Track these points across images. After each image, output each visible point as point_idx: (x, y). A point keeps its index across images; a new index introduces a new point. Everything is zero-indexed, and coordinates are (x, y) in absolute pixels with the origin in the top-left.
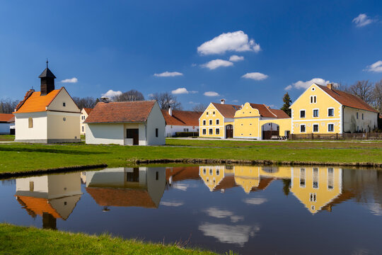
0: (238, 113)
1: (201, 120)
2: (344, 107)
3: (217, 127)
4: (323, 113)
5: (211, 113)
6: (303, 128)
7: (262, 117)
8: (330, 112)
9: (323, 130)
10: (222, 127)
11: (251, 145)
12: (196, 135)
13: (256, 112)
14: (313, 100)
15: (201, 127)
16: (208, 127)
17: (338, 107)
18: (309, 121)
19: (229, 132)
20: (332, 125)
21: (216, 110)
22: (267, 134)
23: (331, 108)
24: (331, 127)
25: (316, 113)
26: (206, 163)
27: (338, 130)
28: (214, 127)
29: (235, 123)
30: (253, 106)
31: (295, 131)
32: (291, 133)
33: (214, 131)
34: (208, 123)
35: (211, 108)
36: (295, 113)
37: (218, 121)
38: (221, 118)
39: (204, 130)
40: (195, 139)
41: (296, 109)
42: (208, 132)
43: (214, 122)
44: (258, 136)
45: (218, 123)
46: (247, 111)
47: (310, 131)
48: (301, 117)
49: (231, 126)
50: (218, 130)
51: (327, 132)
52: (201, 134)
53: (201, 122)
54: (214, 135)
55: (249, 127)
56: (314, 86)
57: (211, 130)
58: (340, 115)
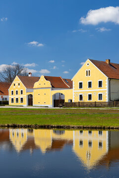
0: (36, 85)
1: (10, 90)
2: (110, 79)
3: (22, 96)
4: (95, 84)
5: (17, 84)
6: (81, 97)
7: (53, 87)
8: (100, 84)
9: (95, 99)
10: (25, 96)
11: (46, 110)
12: (7, 103)
13: (48, 84)
14: (88, 73)
15: (10, 97)
16: (15, 96)
17: (105, 80)
18: (85, 91)
19: (30, 102)
20: (101, 94)
21: (20, 82)
22: (58, 102)
23: (100, 80)
24: (100, 96)
25: (90, 84)
26: (14, 127)
27: (105, 99)
28: (19, 96)
29: (35, 93)
30: (47, 78)
31: (76, 100)
32: (73, 101)
33: (19, 100)
34: (15, 93)
35: (17, 80)
36: (76, 84)
37: (22, 91)
38: (24, 88)
39: (12, 99)
40: (6, 107)
41: (76, 80)
42: (15, 100)
43: (19, 92)
44: (50, 104)
45: (22, 93)
46: (43, 82)
47: (86, 99)
48: (80, 88)
49: (31, 95)
50: (22, 99)
51: (98, 100)
52: (10, 103)
53: (10, 93)
54: (20, 103)
55: (44, 96)
56: (88, 61)
57: (17, 99)
58: (107, 86)
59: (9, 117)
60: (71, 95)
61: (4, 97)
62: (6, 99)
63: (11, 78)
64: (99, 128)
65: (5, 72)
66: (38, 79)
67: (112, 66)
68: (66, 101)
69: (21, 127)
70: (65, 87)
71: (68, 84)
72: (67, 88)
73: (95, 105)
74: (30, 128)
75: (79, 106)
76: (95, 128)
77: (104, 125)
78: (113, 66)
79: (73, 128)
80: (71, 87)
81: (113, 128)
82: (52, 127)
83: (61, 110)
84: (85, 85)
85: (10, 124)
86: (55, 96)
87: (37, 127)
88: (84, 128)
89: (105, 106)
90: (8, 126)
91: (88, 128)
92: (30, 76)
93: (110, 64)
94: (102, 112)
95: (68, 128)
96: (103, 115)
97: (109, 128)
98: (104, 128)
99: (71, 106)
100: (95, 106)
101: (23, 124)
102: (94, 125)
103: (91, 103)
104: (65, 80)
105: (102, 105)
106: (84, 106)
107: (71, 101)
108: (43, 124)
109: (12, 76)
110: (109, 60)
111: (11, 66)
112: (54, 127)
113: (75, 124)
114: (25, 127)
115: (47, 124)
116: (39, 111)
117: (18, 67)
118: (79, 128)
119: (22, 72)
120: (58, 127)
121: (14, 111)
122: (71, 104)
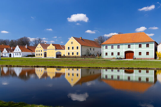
0: (48, 48)
1: (36, 50)
2: (82, 46)
3: (41, 53)
5: (39, 47)
6: (69, 53)
7: (56, 49)
8: (77, 48)
9: (75, 54)
10: (43, 53)
11: (53, 59)
12: (34, 56)
13: (54, 47)
14: (72, 43)
15: (36, 53)
16: (38, 53)
18: (71, 51)
19: (45, 55)
21: (41, 46)
22: (58, 55)
23: (77, 46)
24: (77, 53)
25: (73, 48)
26: (38, 67)
27: (80, 54)
28: (40, 53)
29: (47, 52)
30: (53, 45)
31: (67, 55)
32: (65, 55)
33: (40, 55)
34: (38, 51)
35: (39, 45)
36: (66, 48)
37: (41, 50)
38: (43, 49)
39: (37, 54)
40: (34, 58)
42: (38, 55)
43: (40, 51)
44: (54, 57)
45: (41, 51)
46: (51, 47)
47: (71, 55)
48: (68, 49)
49: (46, 52)
50: (41, 54)
51: (76, 55)
52: (36, 56)
53: (36, 51)
54: (40, 56)
55: (52, 53)
56: (72, 38)
57: (39, 54)
59: (35, 62)
60: (64, 53)
61: (33, 53)
62: (34, 54)
63: (36, 45)
65: (33, 41)
66: (49, 45)
68: (62, 55)
69: (41, 67)
70: (61, 49)
73: (75, 57)
74: (45, 67)
75: (68, 58)
76: (75, 68)
77: (79, 66)
78: (83, 40)
79: (65, 67)
80: (64, 49)
81: (83, 68)
82: (55, 67)
83: (60, 59)
84: (71, 48)
85: (36, 66)
86: (57, 53)
87: (48, 67)
88: (70, 67)
89: (79, 58)
90: (35, 67)
92: (45, 43)
94: (78, 61)
95: (63, 67)
96: (79, 62)
97: (81, 67)
98: (79, 68)
99: (64, 58)
100: (75, 58)
101: (42, 66)
102: (75, 66)
103: (73, 56)
104: (62, 46)
105: (78, 57)
106: (70, 58)
107: (64, 55)
108: (51, 66)
109: (37, 44)
110: (81, 38)
111: (36, 39)
112: (56, 67)
113: (66, 66)
114: (43, 67)
115: (53, 66)
116: (50, 60)
117: (40, 40)
118: (68, 67)
119: (42, 42)
120: (58, 67)
121: (38, 60)
122: (64, 56)
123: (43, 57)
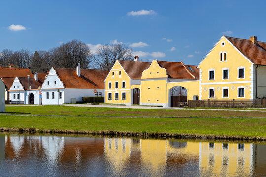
0: (145, 74)
1: (107, 81)
2: (256, 66)
3: (124, 90)
4: (234, 73)
5: (117, 73)
6: (212, 92)
7: (170, 77)
8: (241, 73)
9: (233, 95)
10: (128, 91)
11: (159, 112)
12: (101, 100)
13: (163, 72)
14: (223, 57)
15: (107, 91)
16: (114, 91)
17: (249, 66)
18: (219, 84)
19: (136, 99)
20: (243, 89)
21: (122, 69)
22: (177, 99)
23: (241, 68)
24: (241, 91)
25: (226, 74)
26: (112, 135)
27: (249, 95)
28: (120, 90)
29: (143, 86)
30: (161, 64)
31: (204, 96)
32: (200, 99)
33: (120, 96)
34: (113, 85)
35: (117, 67)
36: (204, 73)
37: (124, 83)
38: (127, 79)
39: (110, 95)
40: (101, 106)
41: (204, 68)
42: (113, 96)
43: (120, 85)
44: (165, 103)
45: (124, 86)
46: (155, 71)
47: (219, 96)
48: (210, 78)
49: (138, 89)
50: (124, 95)
51: (237, 98)
52: (107, 100)
53: (107, 85)
54: (120, 101)
55: (156, 91)
56: (223, 39)
57: (117, 95)
58: (251, 77)
59: (105, 120)
60: (196, 89)
61: (98, 91)
62: (101, 94)
63: (108, 64)
64: (239, 139)
65: (100, 55)
66: (147, 65)
67: (259, 46)
68: (190, 97)
69: (122, 135)
70: (188, 78)
71: (192, 73)
72: (190, 78)
73: (234, 104)
74: (135, 137)
75: (209, 106)
76: (234, 139)
77: (246, 134)
78: (261, 47)
79: (200, 138)
80: (198, 78)
81: (260, 140)
82: (168, 137)
83: (181, 111)
84: (219, 74)
85: (106, 131)
86: (172, 90)
87: (144, 137)
88: (216, 138)
89: (248, 106)
90: (103, 134)
91: (223, 138)
92: (136, 60)
93: (257, 44)
94: (243, 116)
95: (193, 138)
96: (245, 120)
97: (255, 140)
98: (247, 140)
99: (197, 106)
100: (234, 106)
101: (125, 132)
102: (231, 134)
103: (227, 102)
104: (189, 67)
105: (244, 105)
106: (216, 106)
107: (197, 98)
108: (154, 132)
109: (110, 61)
110: (255, 38)
111: (109, 47)
112: (171, 136)
113: (203, 133)
114: (128, 135)
115: (160, 131)
116: (149, 112)
117: (119, 48)
118: (208, 138)
119: (125, 55)
120: (178, 137)
121: (113, 113)
122: (197, 102)
123: (128, 103)
